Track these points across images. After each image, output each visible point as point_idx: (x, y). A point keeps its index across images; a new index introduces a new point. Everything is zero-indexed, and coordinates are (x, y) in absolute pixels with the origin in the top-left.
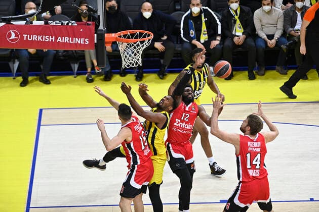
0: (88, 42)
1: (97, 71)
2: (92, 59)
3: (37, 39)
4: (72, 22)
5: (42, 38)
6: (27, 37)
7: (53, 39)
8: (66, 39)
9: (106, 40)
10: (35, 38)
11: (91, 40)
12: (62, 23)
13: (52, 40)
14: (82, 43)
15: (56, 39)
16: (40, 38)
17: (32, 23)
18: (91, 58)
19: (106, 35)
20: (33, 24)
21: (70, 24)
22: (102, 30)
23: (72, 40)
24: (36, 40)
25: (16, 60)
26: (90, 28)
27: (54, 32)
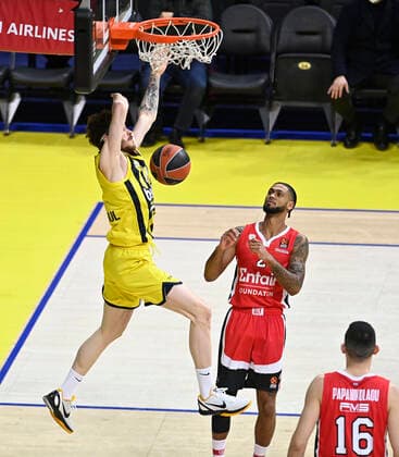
0: (73, 38)
8: (28, 30)
14: (61, 39)
15: (6, 27)
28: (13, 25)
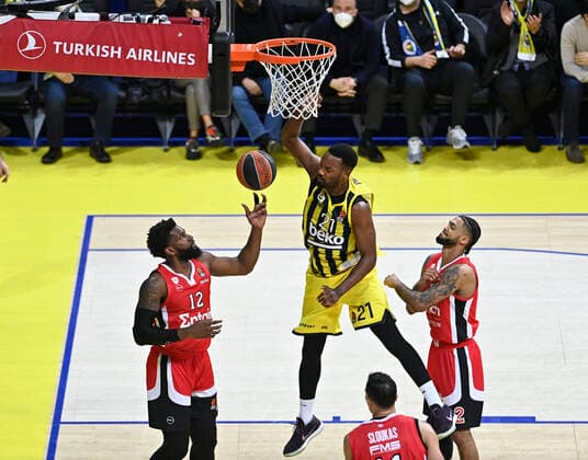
0: (193, 61)
1: (210, 139)
2: (202, 113)
3: (84, 51)
4: (161, 17)
5: (94, 50)
6: (61, 47)
7: (119, 52)
8: (147, 54)
9: (233, 58)
10: (78, 48)
11: (201, 56)
12: (138, 19)
13: (116, 55)
14: (180, 62)
15: (125, 53)
16: (89, 50)
17: (73, 17)
18: (198, 111)
19: (233, 47)
20: (76, 19)
21: (156, 22)
22: (224, 35)
23: (160, 57)
24: (82, 54)
25: (39, 111)
26: (198, 30)
27: (120, 36)
28: (132, 50)
